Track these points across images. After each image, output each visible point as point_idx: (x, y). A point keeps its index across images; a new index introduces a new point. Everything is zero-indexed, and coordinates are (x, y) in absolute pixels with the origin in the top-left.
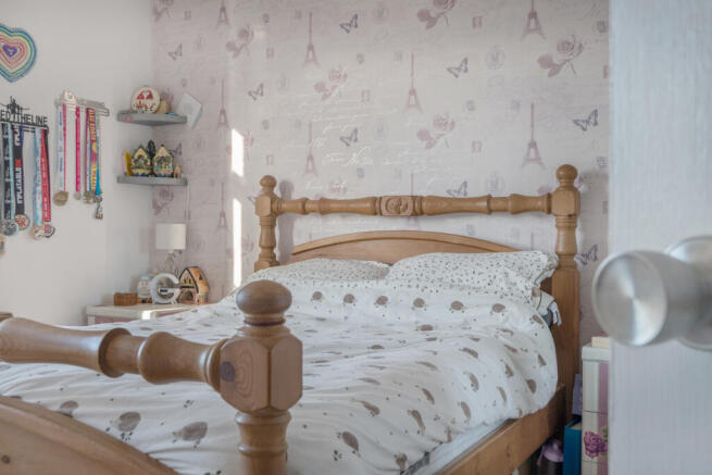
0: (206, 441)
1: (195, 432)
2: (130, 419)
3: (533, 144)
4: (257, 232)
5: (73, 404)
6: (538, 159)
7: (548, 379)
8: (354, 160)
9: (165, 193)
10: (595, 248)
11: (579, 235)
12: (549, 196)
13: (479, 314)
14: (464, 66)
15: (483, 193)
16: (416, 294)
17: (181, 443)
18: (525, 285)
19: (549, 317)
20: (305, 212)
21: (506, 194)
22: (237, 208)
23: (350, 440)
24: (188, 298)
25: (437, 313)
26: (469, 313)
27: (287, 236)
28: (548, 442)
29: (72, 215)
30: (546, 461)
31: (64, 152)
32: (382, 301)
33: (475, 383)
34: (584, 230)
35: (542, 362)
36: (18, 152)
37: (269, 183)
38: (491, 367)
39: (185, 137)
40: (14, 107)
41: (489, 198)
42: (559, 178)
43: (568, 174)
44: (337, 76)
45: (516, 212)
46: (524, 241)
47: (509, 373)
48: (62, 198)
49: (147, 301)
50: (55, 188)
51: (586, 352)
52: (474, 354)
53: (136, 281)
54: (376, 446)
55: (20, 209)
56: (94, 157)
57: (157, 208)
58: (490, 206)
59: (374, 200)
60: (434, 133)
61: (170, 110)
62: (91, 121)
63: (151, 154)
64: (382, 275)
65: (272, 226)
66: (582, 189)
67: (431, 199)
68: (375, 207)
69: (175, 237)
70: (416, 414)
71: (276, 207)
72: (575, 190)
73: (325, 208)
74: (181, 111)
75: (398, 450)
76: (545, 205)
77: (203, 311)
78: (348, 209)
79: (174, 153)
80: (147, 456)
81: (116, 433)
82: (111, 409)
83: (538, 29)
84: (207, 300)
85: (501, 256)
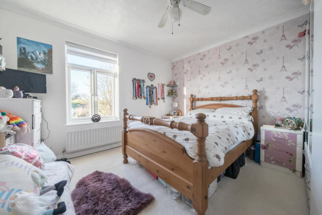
0: (189, 141)
1: (187, 140)
2: (175, 136)
3: (247, 86)
4: (190, 104)
5: (165, 133)
6: (248, 89)
7: (252, 133)
8: (208, 90)
9: (174, 98)
10: (262, 106)
11: (258, 104)
12: (251, 96)
13: (236, 119)
14: (231, 72)
15: (235, 96)
16: (222, 115)
17: (184, 141)
18: (246, 114)
19: (252, 120)
20: (198, 100)
21: (240, 96)
22: (185, 100)
23: (216, 144)
24: (178, 115)
25: (226, 119)
26: (233, 119)
27: (195, 105)
28: (252, 146)
29: (160, 102)
30: (250, 149)
31: (159, 91)
32: (215, 116)
33: (238, 133)
34: (259, 103)
35: (251, 130)
36: (153, 92)
37: (192, 95)
38: (240, 130)
39: (177, 89)
40: (152, 85)
41: (236, 97)
42: (253, 92)
43: (255, 91)
44: (204, 76)
45: (243, 99)
46: (244, 105)
47: (244, 131)
48: (159, 99)
49: (172, 115)
50: (158, 97)
51: (261, 128)
52: (237, 127)
53: (170, 112)
54: (221, 145)
55: (153, 101)
56: (163, 92)
57: (173, 100)
58: (237, 98)
59: (212, 98)
60: (224, 85)
61: (175, 84)
62: (163, 87)
63: (172, 91)
64: (214, 111)
65: (193, 103)
66: (259, 94)
67: (224, 97)
68: (212, 99)
69: (176, 105)
70: (228, 139)
71: (193, 99)
72: (257, 95)
73: (202, 99)
74: (177, 84)
75: (225, 146)
76: (250, 98)
77: (182, 117)
78: (206, 100)
79: (176, 91)
80: (178, 143)
81: (173, 138)
82: (172, 134)
83: (248, 63)
84: (181, 115)
85: (240, 108)
